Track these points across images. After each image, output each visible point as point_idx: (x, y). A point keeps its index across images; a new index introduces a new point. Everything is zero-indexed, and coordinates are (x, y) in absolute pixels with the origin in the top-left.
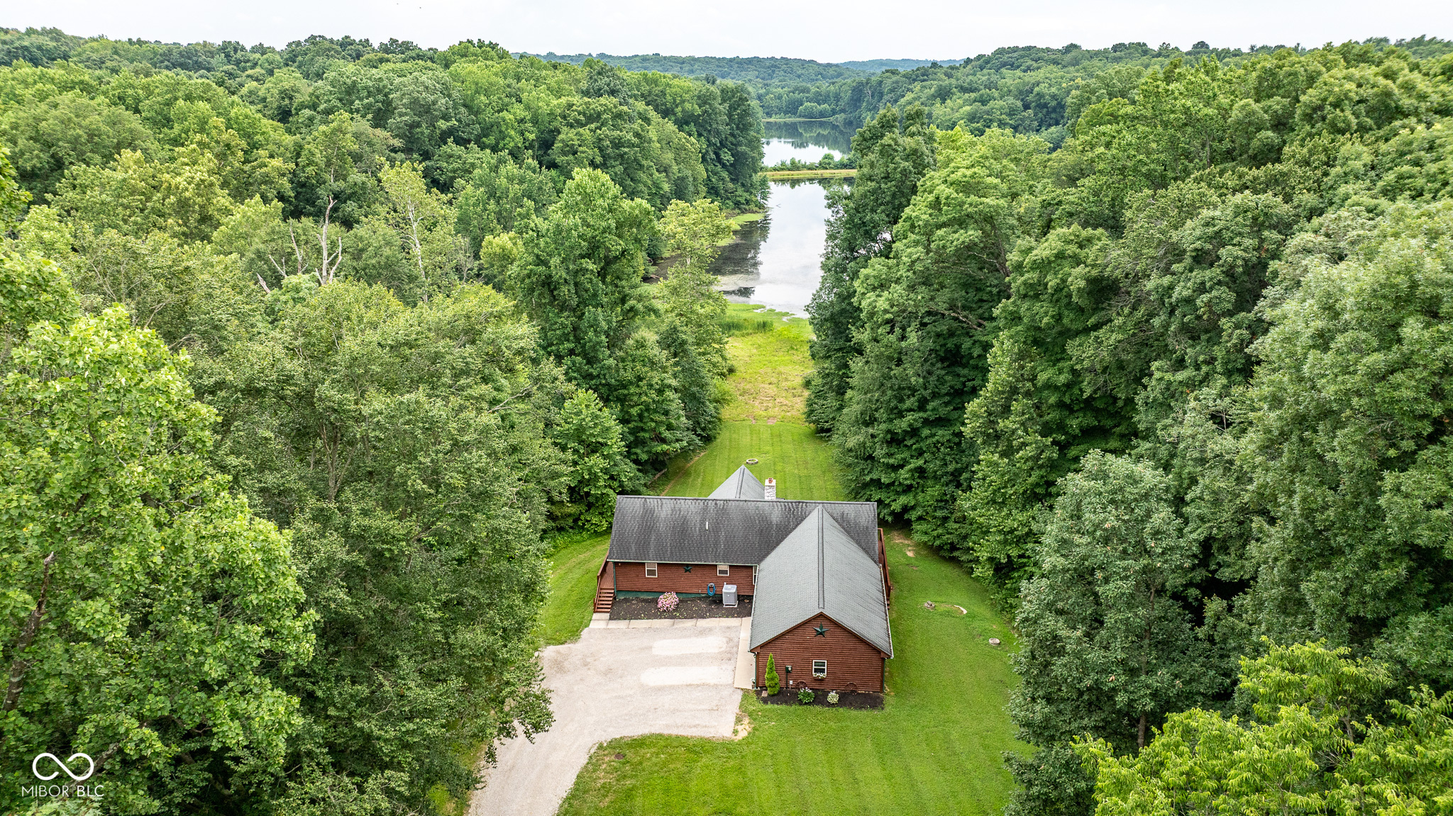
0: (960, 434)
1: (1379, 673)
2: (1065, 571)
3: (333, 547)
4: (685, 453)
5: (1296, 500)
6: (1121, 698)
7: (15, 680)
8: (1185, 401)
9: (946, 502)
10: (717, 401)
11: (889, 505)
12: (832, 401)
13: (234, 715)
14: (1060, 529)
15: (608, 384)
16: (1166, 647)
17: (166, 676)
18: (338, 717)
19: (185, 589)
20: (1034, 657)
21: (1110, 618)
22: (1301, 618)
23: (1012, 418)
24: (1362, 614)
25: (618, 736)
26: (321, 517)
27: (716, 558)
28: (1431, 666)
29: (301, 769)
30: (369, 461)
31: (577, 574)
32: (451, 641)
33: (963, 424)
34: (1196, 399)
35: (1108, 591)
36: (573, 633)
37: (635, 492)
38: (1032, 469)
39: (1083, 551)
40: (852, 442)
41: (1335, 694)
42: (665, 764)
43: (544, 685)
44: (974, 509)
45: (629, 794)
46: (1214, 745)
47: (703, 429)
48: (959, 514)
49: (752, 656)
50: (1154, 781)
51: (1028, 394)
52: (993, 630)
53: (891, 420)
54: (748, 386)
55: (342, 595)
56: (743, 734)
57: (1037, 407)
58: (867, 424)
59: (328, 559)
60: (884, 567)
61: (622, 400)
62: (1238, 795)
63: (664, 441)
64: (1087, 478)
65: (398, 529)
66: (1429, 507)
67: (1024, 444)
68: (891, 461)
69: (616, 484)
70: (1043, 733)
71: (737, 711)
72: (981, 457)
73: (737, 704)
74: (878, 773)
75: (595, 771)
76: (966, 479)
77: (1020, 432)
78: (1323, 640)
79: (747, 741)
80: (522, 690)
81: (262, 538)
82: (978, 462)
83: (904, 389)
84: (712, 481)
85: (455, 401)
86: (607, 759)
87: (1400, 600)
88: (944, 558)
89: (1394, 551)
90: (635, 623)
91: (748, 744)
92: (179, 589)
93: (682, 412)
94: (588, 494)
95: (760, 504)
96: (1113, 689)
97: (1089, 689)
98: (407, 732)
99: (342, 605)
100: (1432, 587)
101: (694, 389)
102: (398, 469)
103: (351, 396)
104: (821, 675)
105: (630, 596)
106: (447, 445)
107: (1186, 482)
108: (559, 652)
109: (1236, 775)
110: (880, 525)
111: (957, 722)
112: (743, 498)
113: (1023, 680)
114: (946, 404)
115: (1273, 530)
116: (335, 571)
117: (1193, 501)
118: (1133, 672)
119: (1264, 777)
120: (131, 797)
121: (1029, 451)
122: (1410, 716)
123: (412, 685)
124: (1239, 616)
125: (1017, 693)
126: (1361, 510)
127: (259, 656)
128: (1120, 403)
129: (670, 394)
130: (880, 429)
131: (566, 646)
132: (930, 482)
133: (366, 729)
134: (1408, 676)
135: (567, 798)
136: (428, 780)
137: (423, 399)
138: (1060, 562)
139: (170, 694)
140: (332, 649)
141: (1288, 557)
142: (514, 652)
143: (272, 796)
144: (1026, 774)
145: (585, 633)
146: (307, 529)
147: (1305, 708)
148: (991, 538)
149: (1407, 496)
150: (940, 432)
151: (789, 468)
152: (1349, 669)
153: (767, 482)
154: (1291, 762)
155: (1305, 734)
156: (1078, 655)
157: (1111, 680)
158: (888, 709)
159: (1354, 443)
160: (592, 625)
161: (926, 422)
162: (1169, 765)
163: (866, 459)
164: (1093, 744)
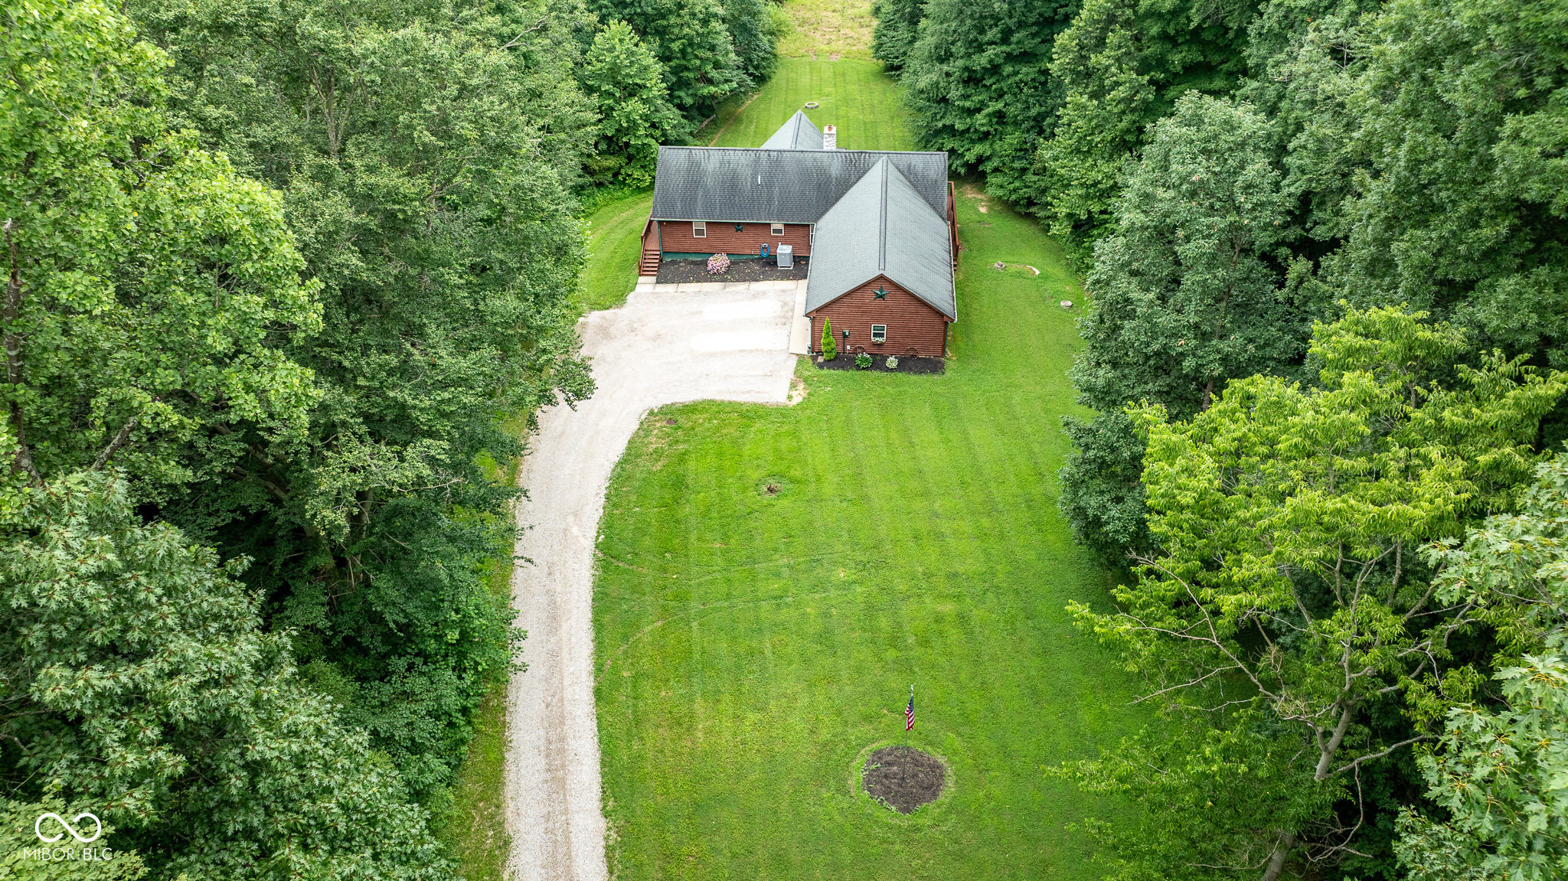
0: (1046, 72)
1: (1454, 336)
2: (1143, 228)
3: (337, 208)
4: (736, 96)
5: (1405, 147)
6: (1188, 364)
7: (13, 353)
8: (1305, 32)
9: (1026, 151)
10: (772, 33)
11: (962, 155)
12: (903, 32)
13: (248, 388)
14: (1144, 183)
15: (644, 14)
16: (1245, 310)
17: (171, 349)
18: (368, 387)
19: (174, 258)
20: (1102, 321)
21: (1188, 279)
22: (1387, 280)
23: (1107, 52)
24: (1450, 277)
25: (669, 402)
26: (323, 176)
27: (770, 215)
28: (1508, 331)
29: (337, 439)
30: (369, 110)
31: (619, 234)
32: (481, 307)
33: (1051, 60)
34: (1317, 29)
35: (1186, 250)
36: (619, 298)
37: (680, 142)
38: (1123, 112)
39: (1163, 206)
40: (923, 82)
41: (1404, 360)
42: (718, 429)
43: (584, 352)
44: (1056, 159)
45: (682, 458)
46: (1269, 411)
47: (756, 68)
48: (1039, 165)
49: (807, 321)
50: (1206, 446)
51: (1127, 24)
52: (1066, 291)
53: (969, 55)
54: (808, 15)
55: (354, 261)
56: (797, 399)
57: (1137, 39)
58: (942, 60)
59: (335, 221)
60: (953, 224)
61: (661, 33)
62: (1288, 459)
63: (710, 82)
64: (1180, 124)
65: (407, 187)
66: (1547, 156)
67: (1117, 84)
68: (967, 104)
69: (658, 133)
70: (1106, 398)
71: (792, 376)
72: (1068, 99)
73: (792, 369)
74: (935, 436)
75: (646, 436)
76: (1050, 125)
77: (1113, 69)
78: (1404, 304)
79: (801, 407)
80: (559, 358)
81: (247, 200)
82: (1064, 106)
83: (986, 17)
84: (766, 129)
85: (458, 37)
86: (658, 425)
87: (1494, 261)
88: (1019, 214)
89: (1497, 208)
90: (684, 287)
91: (803, 409)
92: (167, 258)
93: (730, 47)
94: (627, 145)
95: (818, 155)
96: (1182, 354)
97: (1157, 354)
98: (443, 401)
99: (356, 271)
100: (1531, 246)
101: (745, 18)
102: (401, 118)
103: (337, 32)
104: (880, 340)
105: (678, 258)
106: (453, 89)
107: (1292, 128)
108: (604, 318)
109: (1287, 440)
110: (950, 178)
111: (1021, 387)
112: (799, 148)
113: (1089, 344)
114: (1034, 35)
115: (1374, 184)
116: (344, 235)
117: (1295, 150)
118: (1204, 337)
119: (1316, 442)
120: (163, 468)
121: (1121, 92)
122: (1475, 380)
123: (443, 353)
124: (1324, 280)
125: (1083, 356)
126: (1474, 161)
127: (266, 327)
128: (1231, 35)
129: (717, 26)
130: (956, 66)
131: (611, 311)
132: (1009, 129)
133: (400, 399)
134: (1484, 339)
135: (620, 463)
136: (472, 447)
137: (420, 34)
138: (1139, 218)
139: (178, 367)
140: (354, 317)
141: (1383, 214)
142: (548, 319)
143: (312, 465)
144: (1084, 436)
145: (631, 297)
146: (307, 188)
147: (1369, 375)
148: (1072, 192)
149: (1525, 143)
150: (1024, 70)
151: (853, 113)
152: (1424, 334)
153: (826, 130)
154: (1344, 427)
155: (1366, 400)
156: (1148, 318)
157: (1180, 345)
158: (948, 374)
159: (1480, 82)
160: (638, 289)
161: (1010, 58)
162: (1222, 430)
163: (939, 102)
164: (1148, 410)
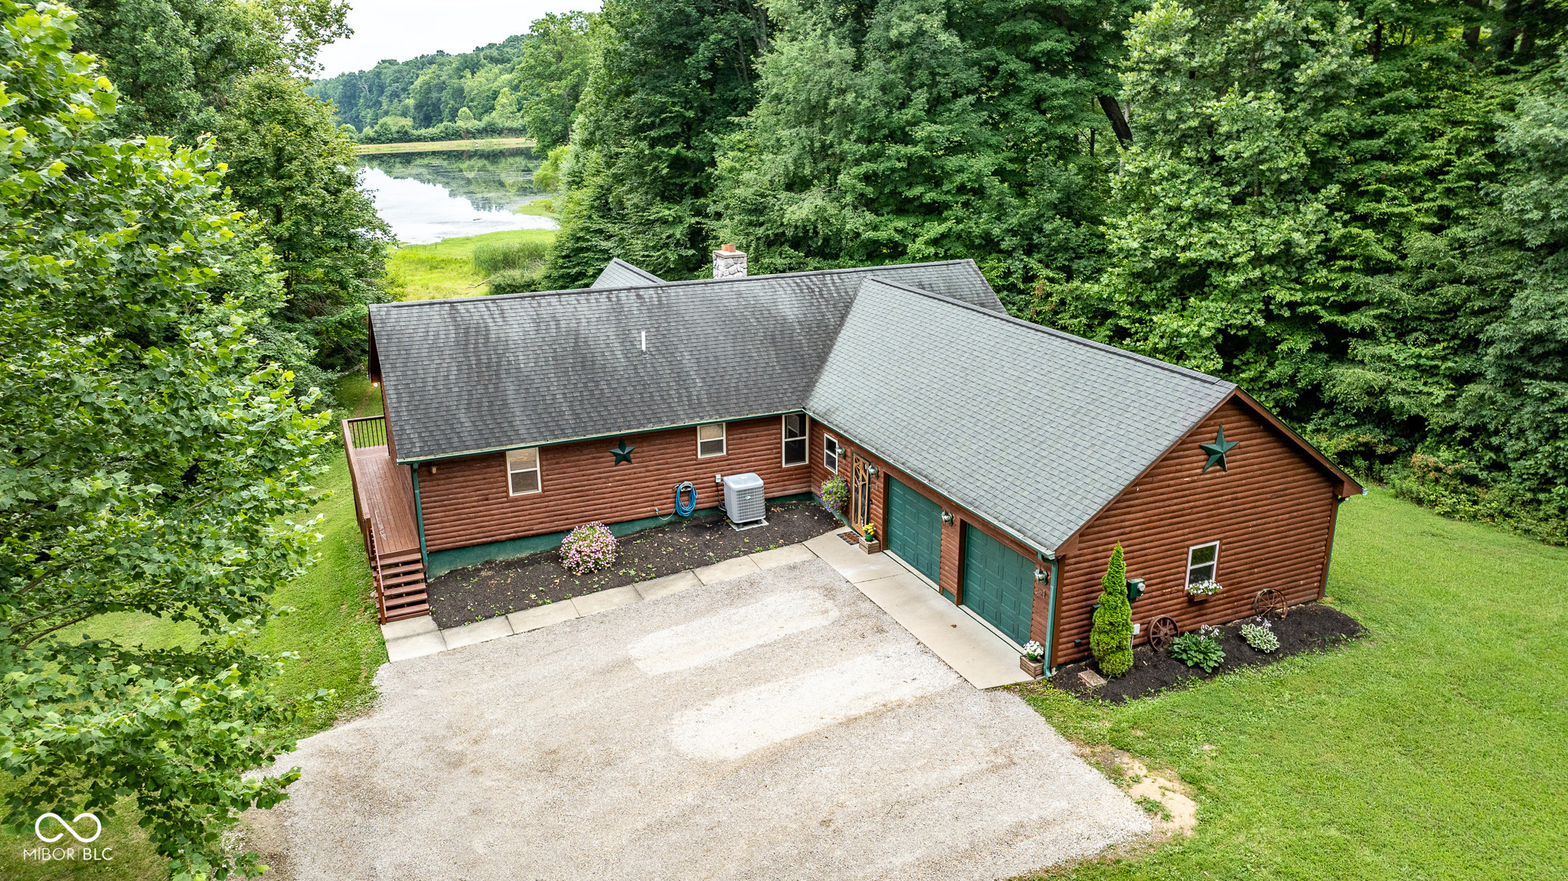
27: (697, 408)
36: (346, 690)
71: (1069, 746)
90: (525, 620)
104: (1206, 586)
108: (333, 754)
131: (344, 726)
145: (383, 678)
160: (395, 653)
